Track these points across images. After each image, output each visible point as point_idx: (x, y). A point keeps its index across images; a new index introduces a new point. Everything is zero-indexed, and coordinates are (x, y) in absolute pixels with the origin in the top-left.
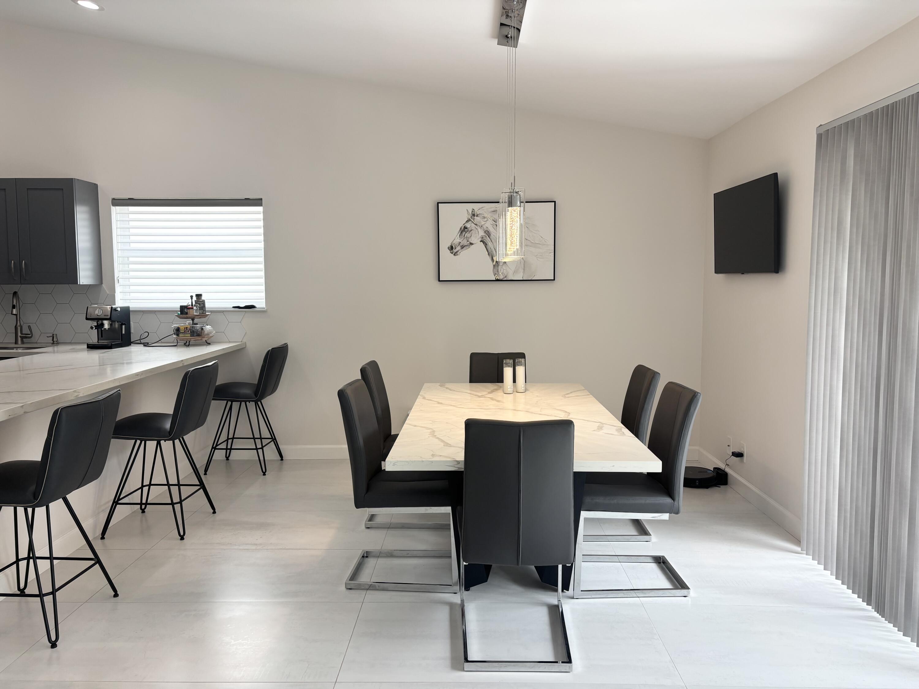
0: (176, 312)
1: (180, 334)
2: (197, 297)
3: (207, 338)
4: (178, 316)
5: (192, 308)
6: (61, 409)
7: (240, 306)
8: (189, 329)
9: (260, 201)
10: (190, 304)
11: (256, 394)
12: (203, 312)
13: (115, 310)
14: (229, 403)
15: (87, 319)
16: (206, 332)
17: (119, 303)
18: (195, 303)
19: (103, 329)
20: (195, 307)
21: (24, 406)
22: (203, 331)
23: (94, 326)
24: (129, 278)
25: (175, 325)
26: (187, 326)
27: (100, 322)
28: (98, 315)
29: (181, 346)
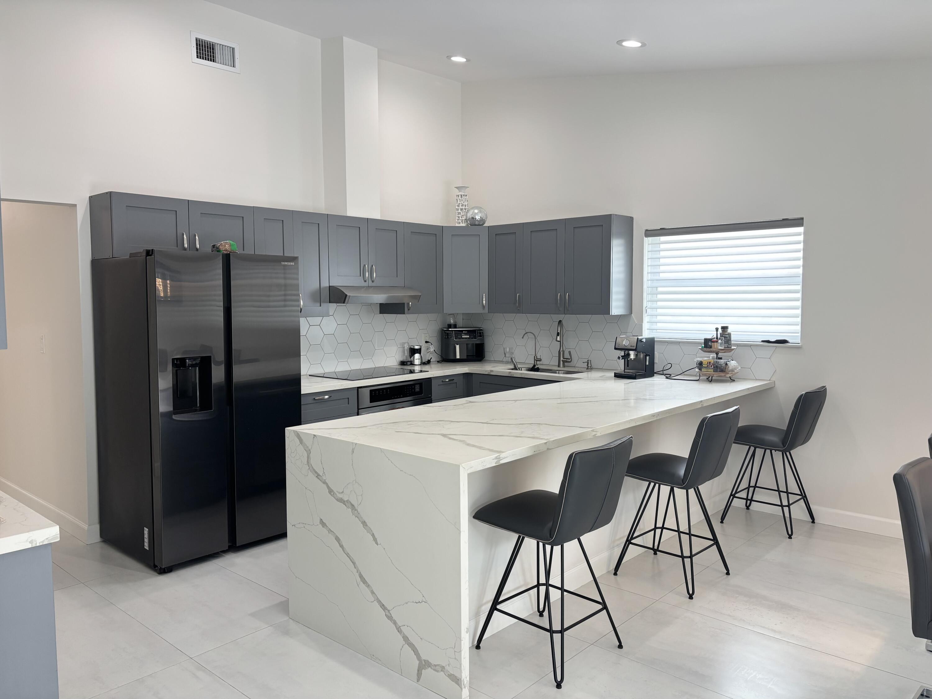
0: (701, 344)
1: (702, 369)
2: (722, 330)
3: (732, 375)
4: (701, 349)
5: (717, 342)
6: (575, 454)
7: (770, 340)
8: (712, 364)
9: (801, 221)
10: (715, 336)
11: (784, 442)
12: (728, 346)
13: (641, 341)
14: (752, 449)
15: (616, 349)
16: (730, 368)
17: (646, 334)
18: (721, 336)
19: (629, 359)
20: (720, 341)
21: (547, 443)
22: (727, 367)
23: (621, 356)
24: (656, 308)
25: (698, 359)
26: (710, 361)
27: (626, 352)
28: (625, 346)
29: (703, 381)
